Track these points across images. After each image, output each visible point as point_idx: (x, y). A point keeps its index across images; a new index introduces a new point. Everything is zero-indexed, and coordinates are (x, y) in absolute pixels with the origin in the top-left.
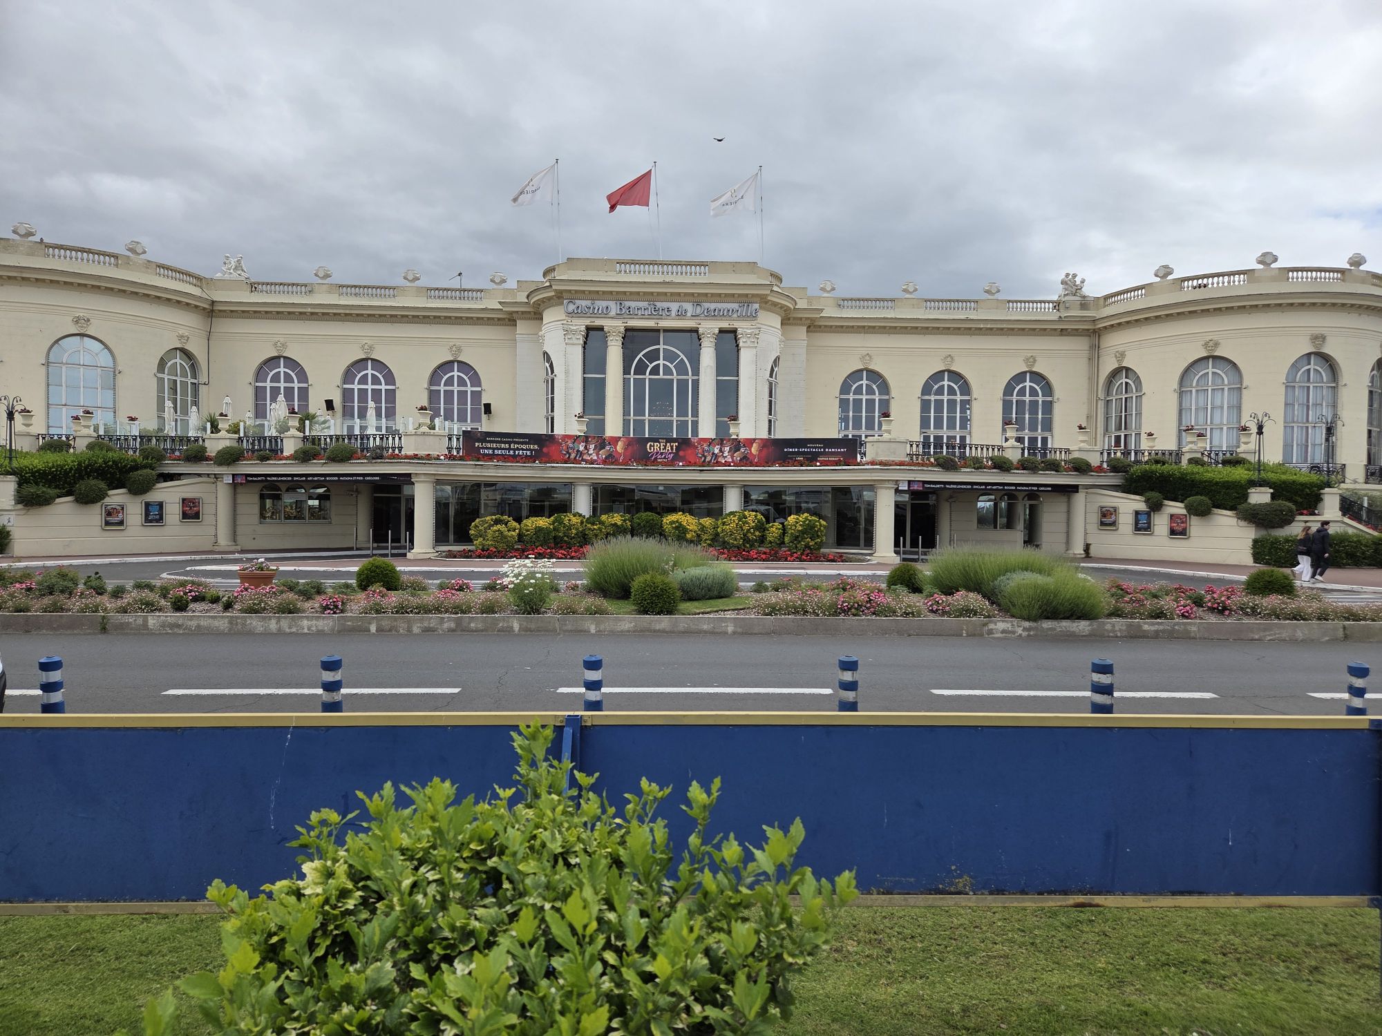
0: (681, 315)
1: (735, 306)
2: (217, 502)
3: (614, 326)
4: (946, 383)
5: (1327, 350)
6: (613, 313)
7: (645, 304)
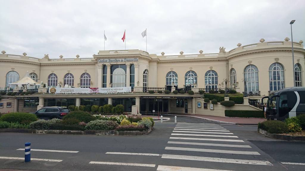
0: (122, 61)
1: (133, 59)
2: (15, 103)
3: (108, 64)
4: (191, 73)
5: (279, 62)
6: (108, 62)
7: (114, 59)
